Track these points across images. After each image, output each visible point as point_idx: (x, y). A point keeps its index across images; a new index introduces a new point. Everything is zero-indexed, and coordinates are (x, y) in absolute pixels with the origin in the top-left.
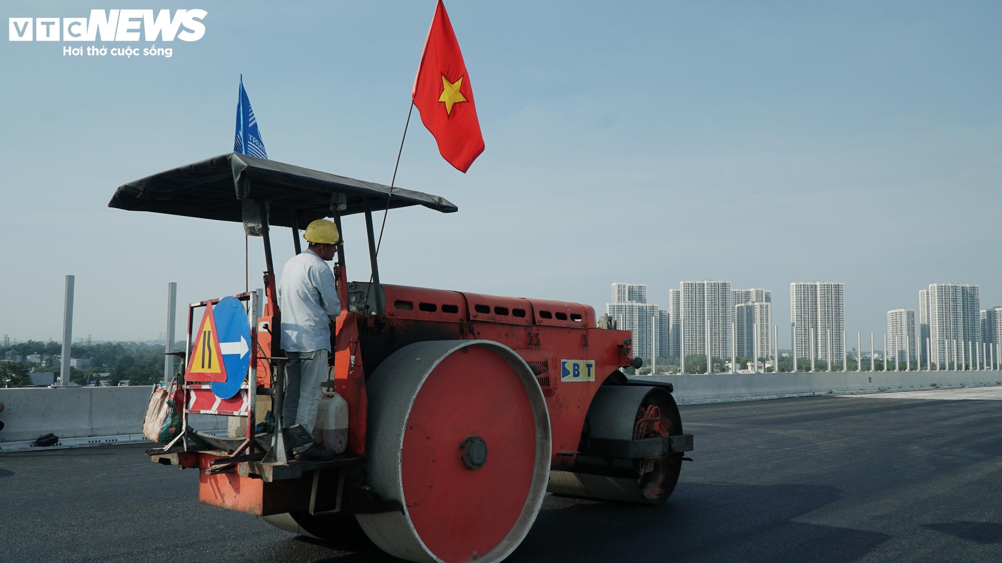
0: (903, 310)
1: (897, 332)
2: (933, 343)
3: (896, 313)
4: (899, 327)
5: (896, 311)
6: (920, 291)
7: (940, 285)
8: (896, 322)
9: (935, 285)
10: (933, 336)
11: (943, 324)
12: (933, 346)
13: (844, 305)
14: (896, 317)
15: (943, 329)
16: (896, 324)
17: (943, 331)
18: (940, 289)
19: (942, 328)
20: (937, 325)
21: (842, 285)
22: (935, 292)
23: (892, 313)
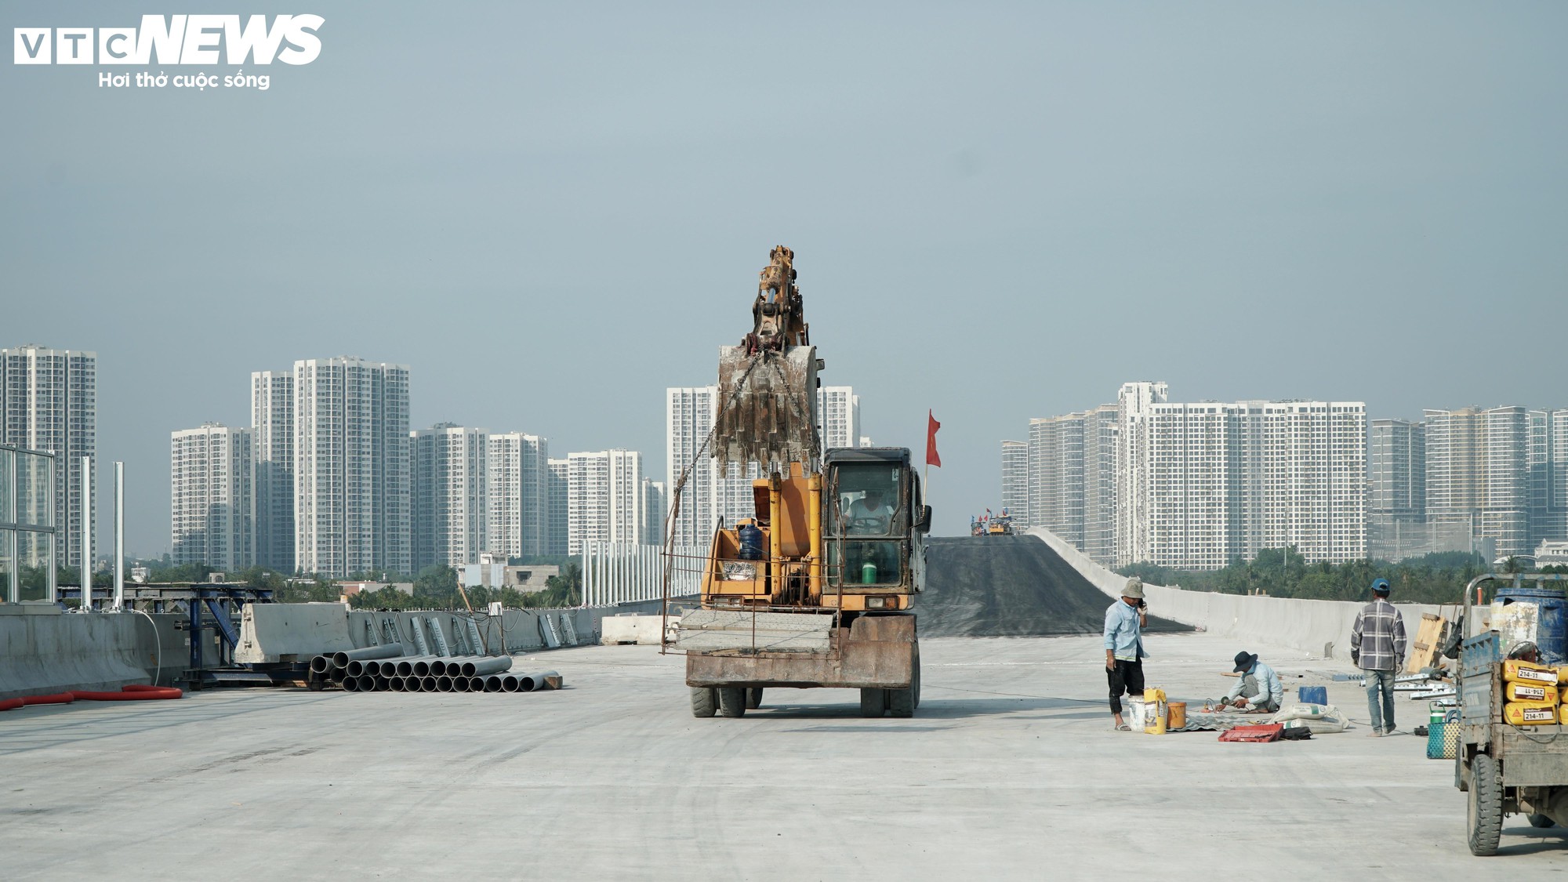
0: (223, 431)
1: (202, 493)
2: (301, 523)
3: (202, 437)
4: (209, 477)
5: (202, 431)
6: (255, 375)
7: (324, 364)
8: (202, 462)
9: (312, 363)
10: (301, 504)
11: (328, 471)
12: (301, 530)
13: (95, 417)
14: (202, 450)
15: (328, 484)
16: (202, 468)
17: (328, 491)
18: (323, 372)
19: (325, 481)
20: (314, 475)
21: (93, 360)
22: (310, 381)
23: (190, 438)
